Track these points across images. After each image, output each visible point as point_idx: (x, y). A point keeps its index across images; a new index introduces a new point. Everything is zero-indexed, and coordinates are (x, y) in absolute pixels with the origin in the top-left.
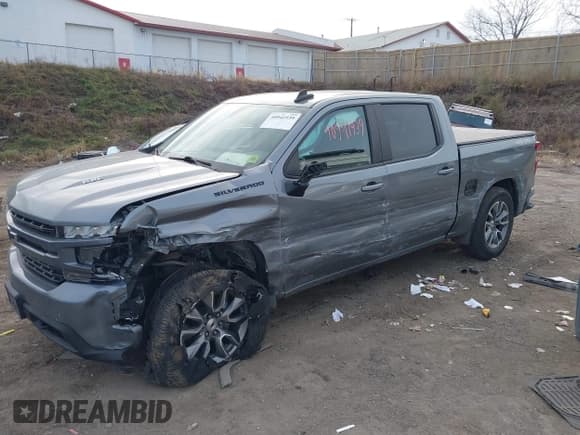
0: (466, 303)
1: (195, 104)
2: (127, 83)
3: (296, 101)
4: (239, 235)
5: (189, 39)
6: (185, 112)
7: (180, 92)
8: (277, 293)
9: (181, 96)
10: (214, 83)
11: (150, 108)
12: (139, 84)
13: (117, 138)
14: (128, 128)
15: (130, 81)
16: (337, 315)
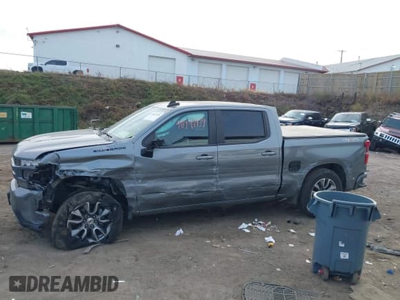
0: (266, 239)
2: (172, 92)
3: (168, 106)
4: (106, 174)
5: (222, 65)
8: (133, 211)
10: (228, 93)
16: (178, 233)
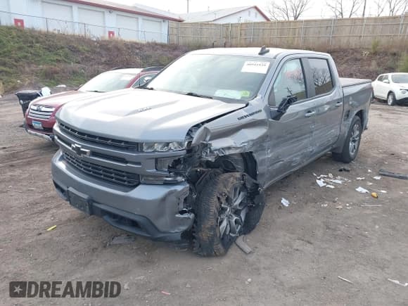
0: (357, 189)
1: (86, 57)
2: (30, 39)
3: (260, 54)
5: (71, 7)
6: (79, 63)
7: (73, 47)
9: (75, 50)
10: (98, 42)
11: (52, 58)
12: (41, 40)
13: (28, 81)
14: (36, 73)
15: (32, 37)
